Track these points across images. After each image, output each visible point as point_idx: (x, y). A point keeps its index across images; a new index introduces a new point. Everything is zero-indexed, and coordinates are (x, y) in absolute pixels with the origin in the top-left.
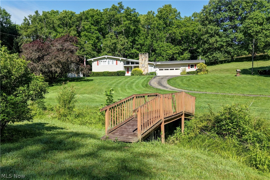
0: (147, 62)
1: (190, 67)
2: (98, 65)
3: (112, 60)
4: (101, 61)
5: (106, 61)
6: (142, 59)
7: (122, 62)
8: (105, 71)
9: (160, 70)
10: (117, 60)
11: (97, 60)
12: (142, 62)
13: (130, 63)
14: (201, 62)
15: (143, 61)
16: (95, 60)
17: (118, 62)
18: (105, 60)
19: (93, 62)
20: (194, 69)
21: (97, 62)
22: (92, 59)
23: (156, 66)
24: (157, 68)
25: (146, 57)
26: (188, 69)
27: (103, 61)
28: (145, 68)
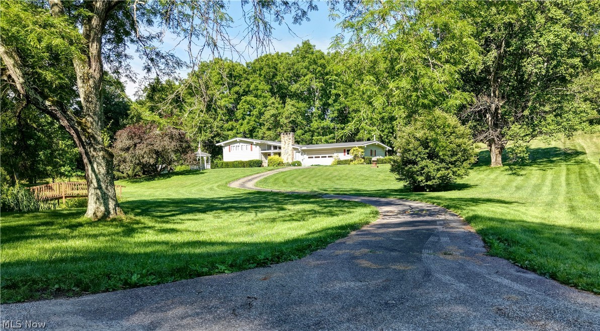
0: (291, 147)
1: (346, 153)
2: (230, 151)
3: (246, 145)
4: (233, 145)
5: (239, 146)
6: (285, 142)
7: (258, 147)
8: (236, 160)
9: (309, 158)
10: (251, 144)
11: (229, 144)
12: (284, 146)
13: (272, 148)
14: (357, 146)
15: (287, 145)
16: (226, 145)
17: (254, 147)
18: (238, 144)
19: (224, 147)
20: (349, 157)
21: (228, 147)
22: (222, 144)
23: (304, 152)
24: (305, 154)
25: (290, 139)
26: (342, 157)
27: (235, 145)
28: (288, 155)
